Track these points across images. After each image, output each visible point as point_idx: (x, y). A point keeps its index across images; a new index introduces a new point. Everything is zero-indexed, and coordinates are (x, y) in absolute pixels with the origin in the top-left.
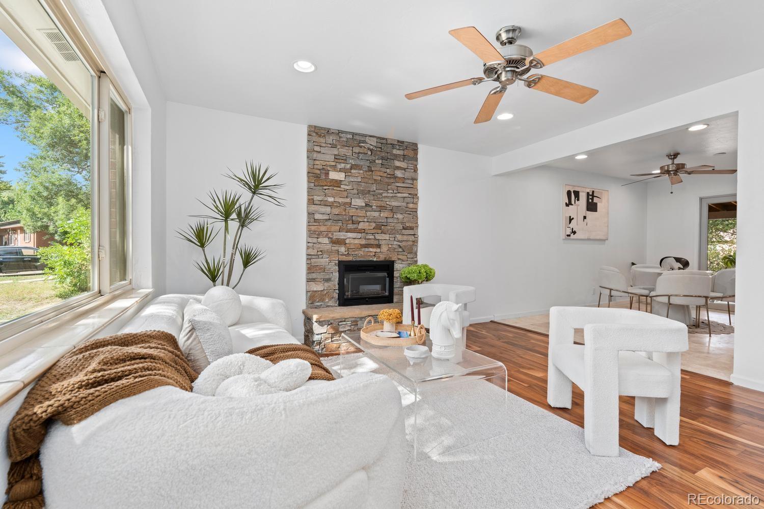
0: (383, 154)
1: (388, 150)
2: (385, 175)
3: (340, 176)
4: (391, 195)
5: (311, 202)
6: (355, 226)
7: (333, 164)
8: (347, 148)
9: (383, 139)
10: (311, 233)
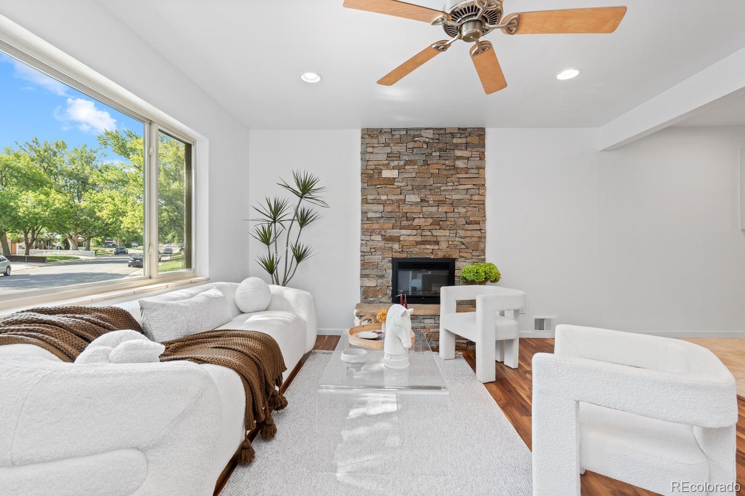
0: (441, 146)
1: (447, 140)
2: (444, 167)
3: (394, 174)
4: (451, 188)
5: (365, 201)
6: (410, 222)
7: (386, 162)
8: (400, 145)
9: (441, 129)
10: (364, 231)
